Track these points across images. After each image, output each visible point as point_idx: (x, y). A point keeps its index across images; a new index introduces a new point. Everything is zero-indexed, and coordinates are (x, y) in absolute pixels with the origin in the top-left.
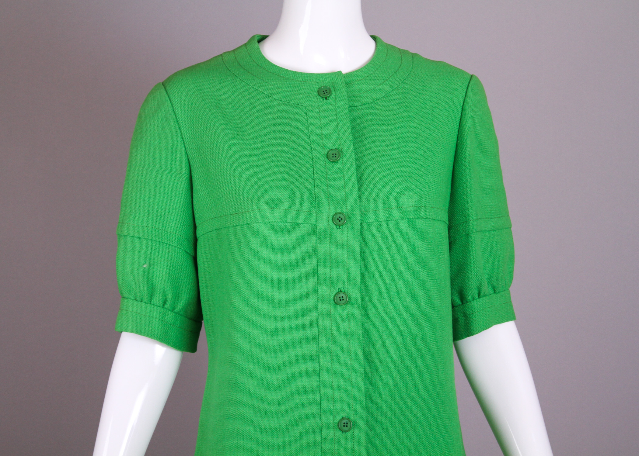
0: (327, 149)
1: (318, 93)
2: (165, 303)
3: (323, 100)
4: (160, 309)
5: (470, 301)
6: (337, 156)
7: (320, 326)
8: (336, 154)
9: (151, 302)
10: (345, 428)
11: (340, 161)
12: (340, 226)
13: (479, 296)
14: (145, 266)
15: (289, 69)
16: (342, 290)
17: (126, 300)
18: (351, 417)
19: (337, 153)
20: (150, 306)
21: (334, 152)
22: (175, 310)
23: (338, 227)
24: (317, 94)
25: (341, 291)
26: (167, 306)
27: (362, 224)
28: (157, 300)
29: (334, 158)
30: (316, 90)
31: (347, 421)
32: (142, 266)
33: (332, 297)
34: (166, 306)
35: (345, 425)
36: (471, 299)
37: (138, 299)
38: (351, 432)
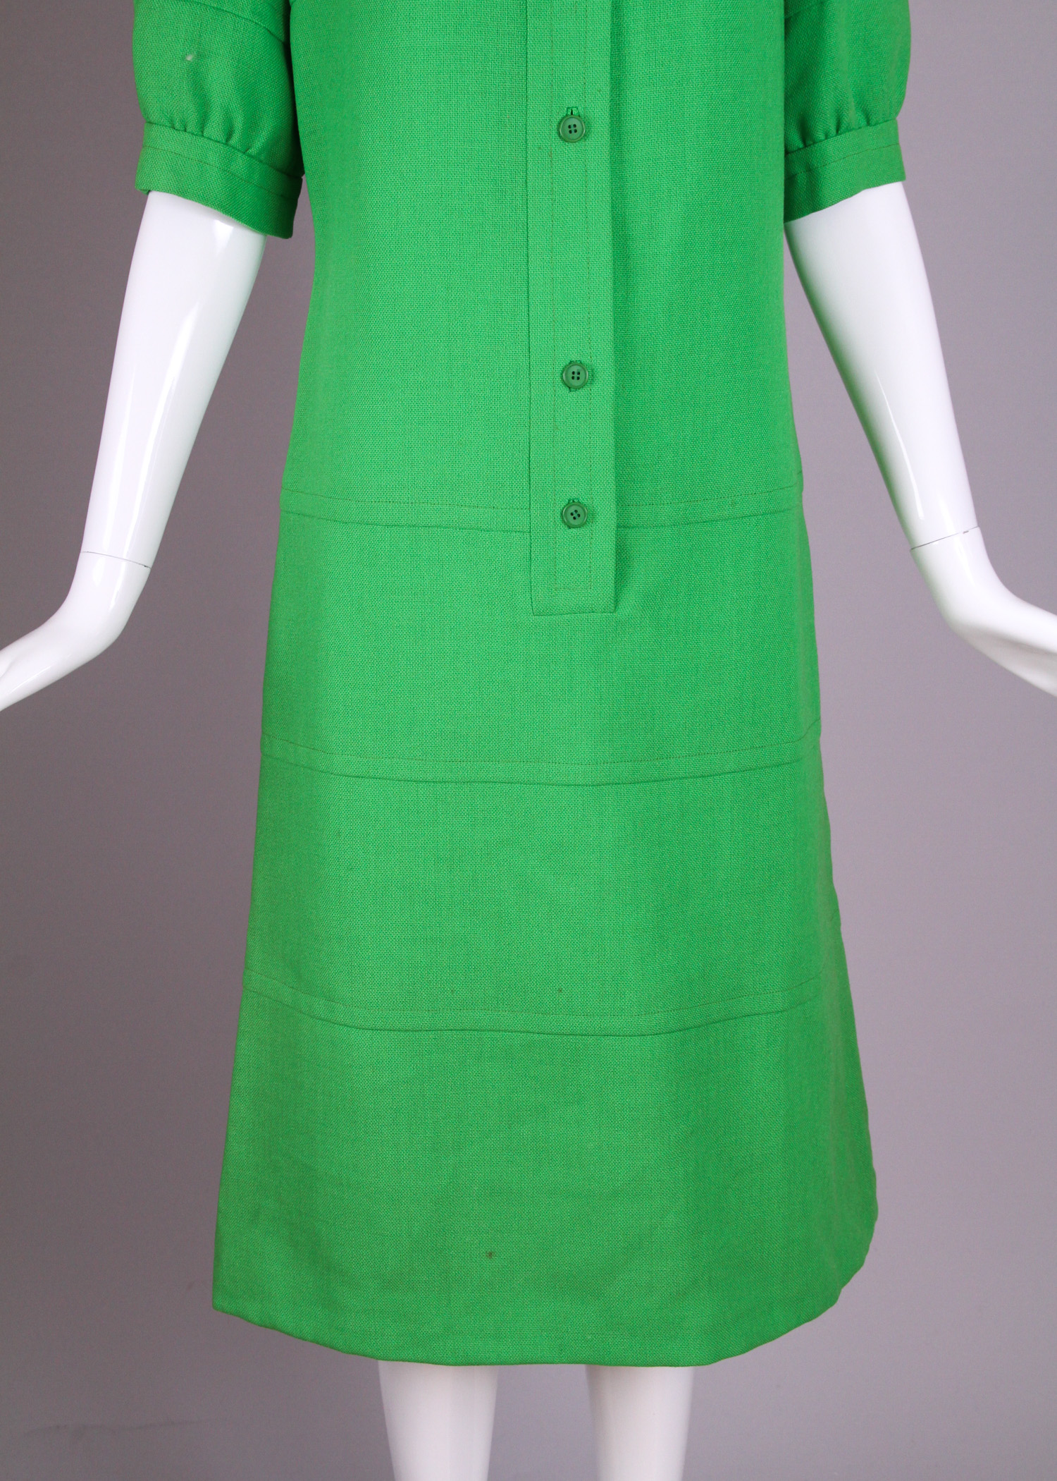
2: (229, 135)
5: (821, 141)
9: (202, 132)
13: (837, 131)
18: (585, 360)
20: (201, 141)
22: (253, 151)
26: (235, 140)
28: (215, 128)
32: (183, 59)
33: (555, 127)
34: (231, 142)
35: (575, 376)
36: (822, 136)
37: (177, 125)
38: (582, 392)
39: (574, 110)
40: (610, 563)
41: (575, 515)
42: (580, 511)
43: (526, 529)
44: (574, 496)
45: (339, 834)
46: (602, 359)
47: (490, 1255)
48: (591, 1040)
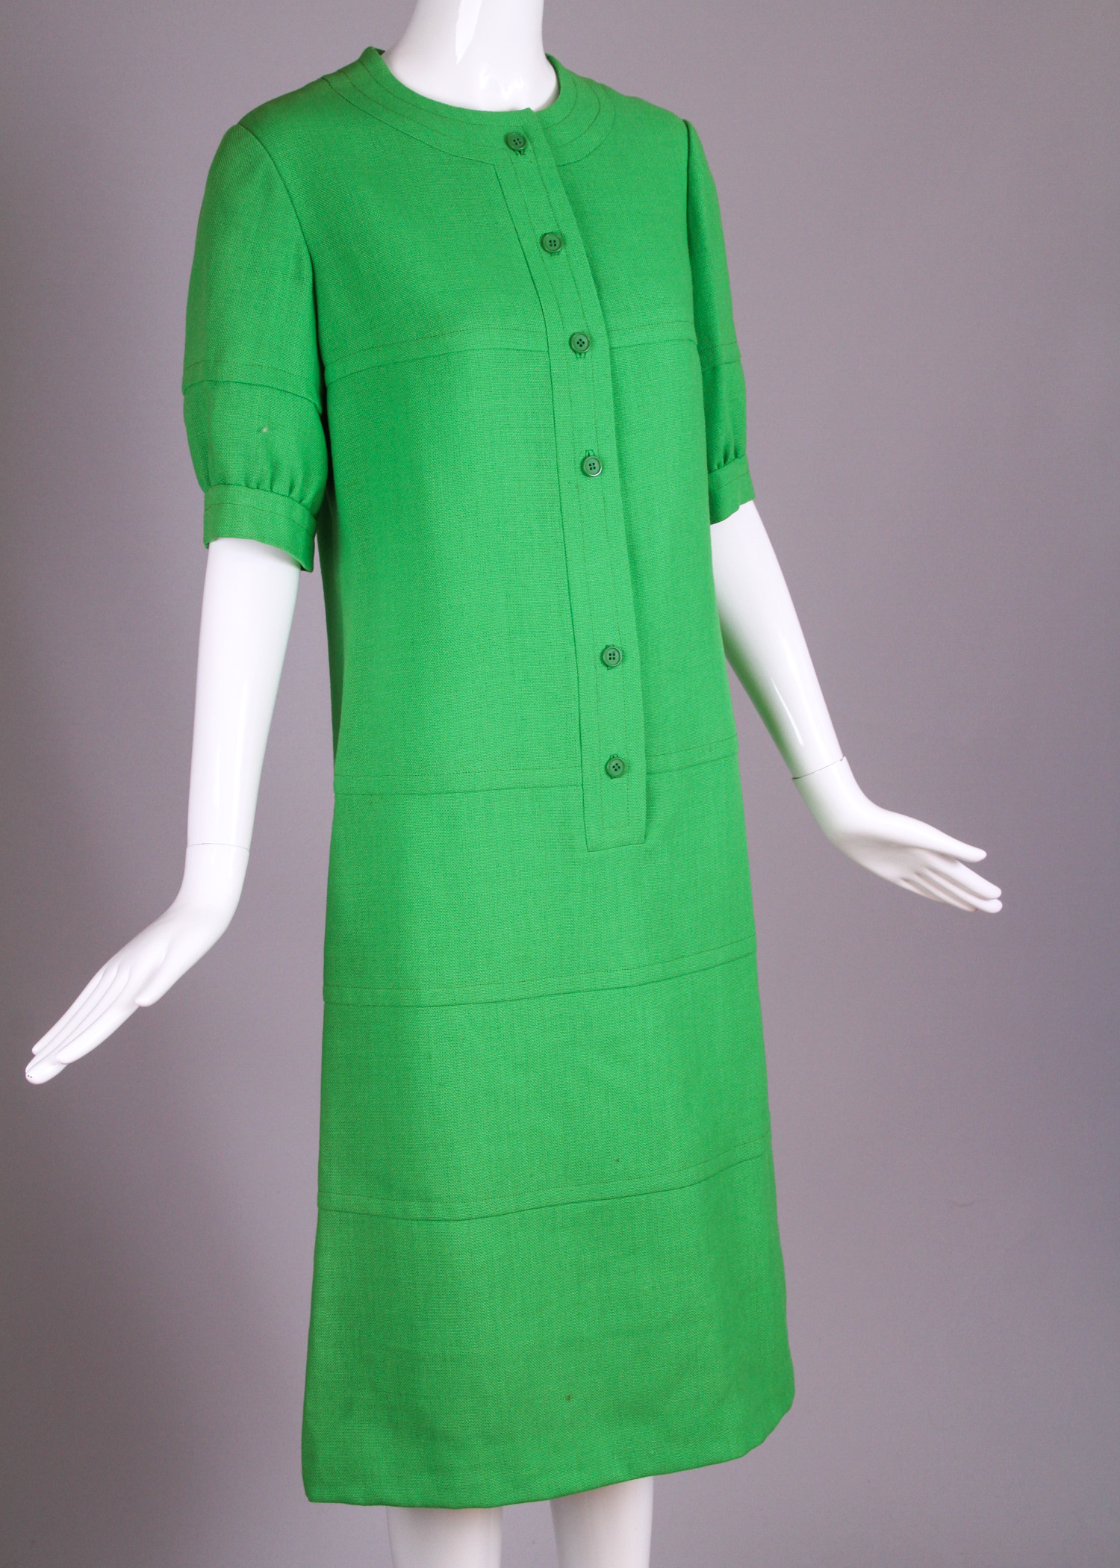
0: (539, 233)
1: (507, 143)
2: (291, 490)
3: (517, 155)
4: (287, 499)
5: (716, 470)
6: (558, 243)
7: (564, 511)
8: (555, 241)
9: (271, 489)
10: (612, 662)
11: (563, 252)
12: (580, 354)
13: (725, 462)
14: (265, 430)
15: (450, 104)
16: (591, 454)
17: (232, 488)
18: (617, 644)
19: (557, 240)
20: (271, 496)
21: (553, 238)
22: (304, 502)
23: (579, 356)
24: (505, 146)
25: (589, 456)
26: (296, 494)
27: (611, 348)
28: (282, 486)
29: (553, 248)
30: (502, 139)
31: (613, 650)
32: (260, 431)
33: (578, 465)
34: (292, 495)
35: (610, 657)
36: (716, 467)
37: (253, 484)
38: (619, 668)
39: (590, 452)
40: (643, 804)
41: (616, 767)
42: (620, 764)
43: (580, 783)
44: (614, 752)
45: (430, 1057)
46: (628, 641)
47: (569, 1398)
48: (643, 1198)
